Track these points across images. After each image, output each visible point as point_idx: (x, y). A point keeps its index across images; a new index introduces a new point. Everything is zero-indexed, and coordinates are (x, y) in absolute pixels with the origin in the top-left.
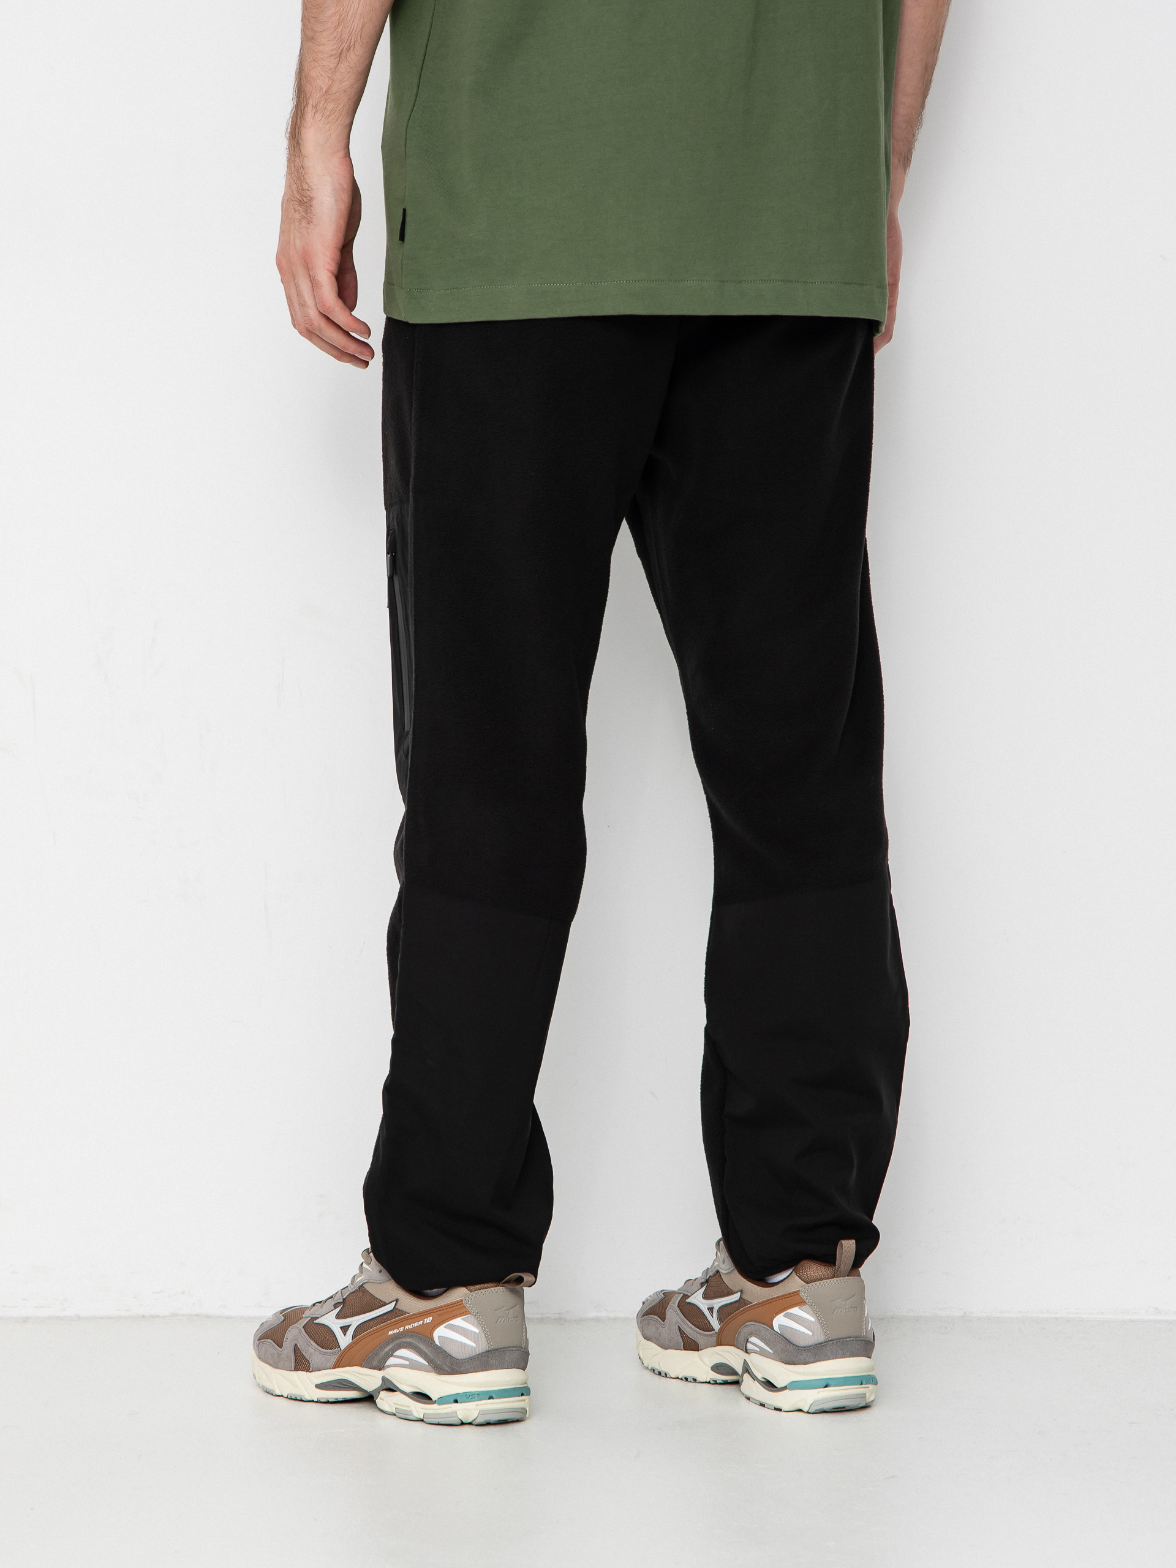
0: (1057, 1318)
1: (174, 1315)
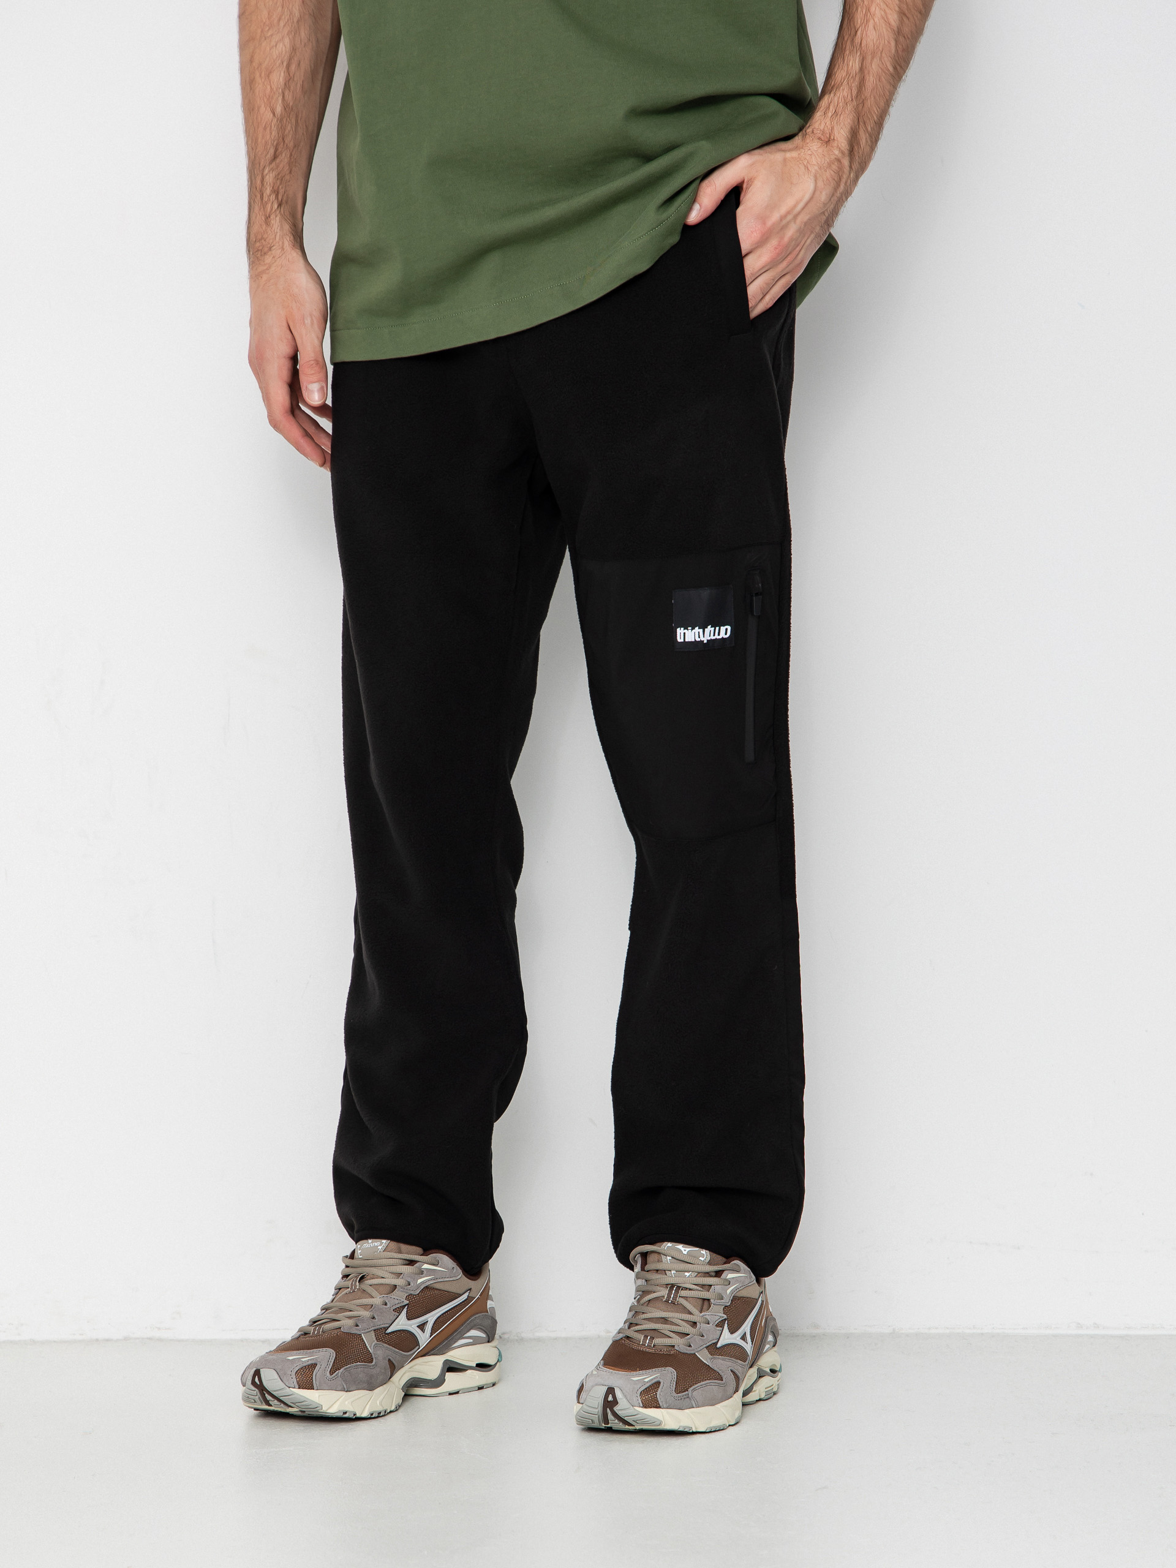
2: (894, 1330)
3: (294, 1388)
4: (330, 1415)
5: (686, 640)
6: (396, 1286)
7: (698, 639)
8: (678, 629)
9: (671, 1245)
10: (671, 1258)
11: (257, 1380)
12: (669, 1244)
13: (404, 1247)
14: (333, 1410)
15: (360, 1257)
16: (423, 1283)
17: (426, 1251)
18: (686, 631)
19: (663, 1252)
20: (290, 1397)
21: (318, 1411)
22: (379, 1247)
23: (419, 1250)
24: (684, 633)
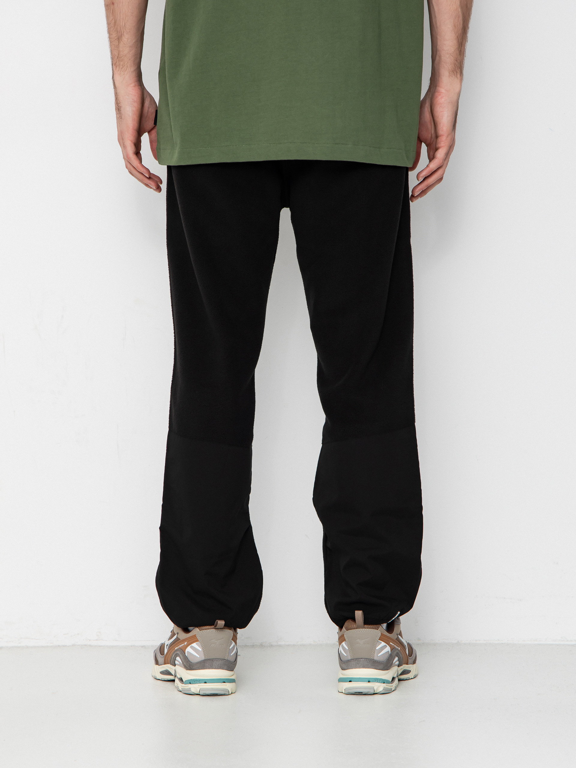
0: (502, 643)
1: (73, 645)
2: (458, 641)
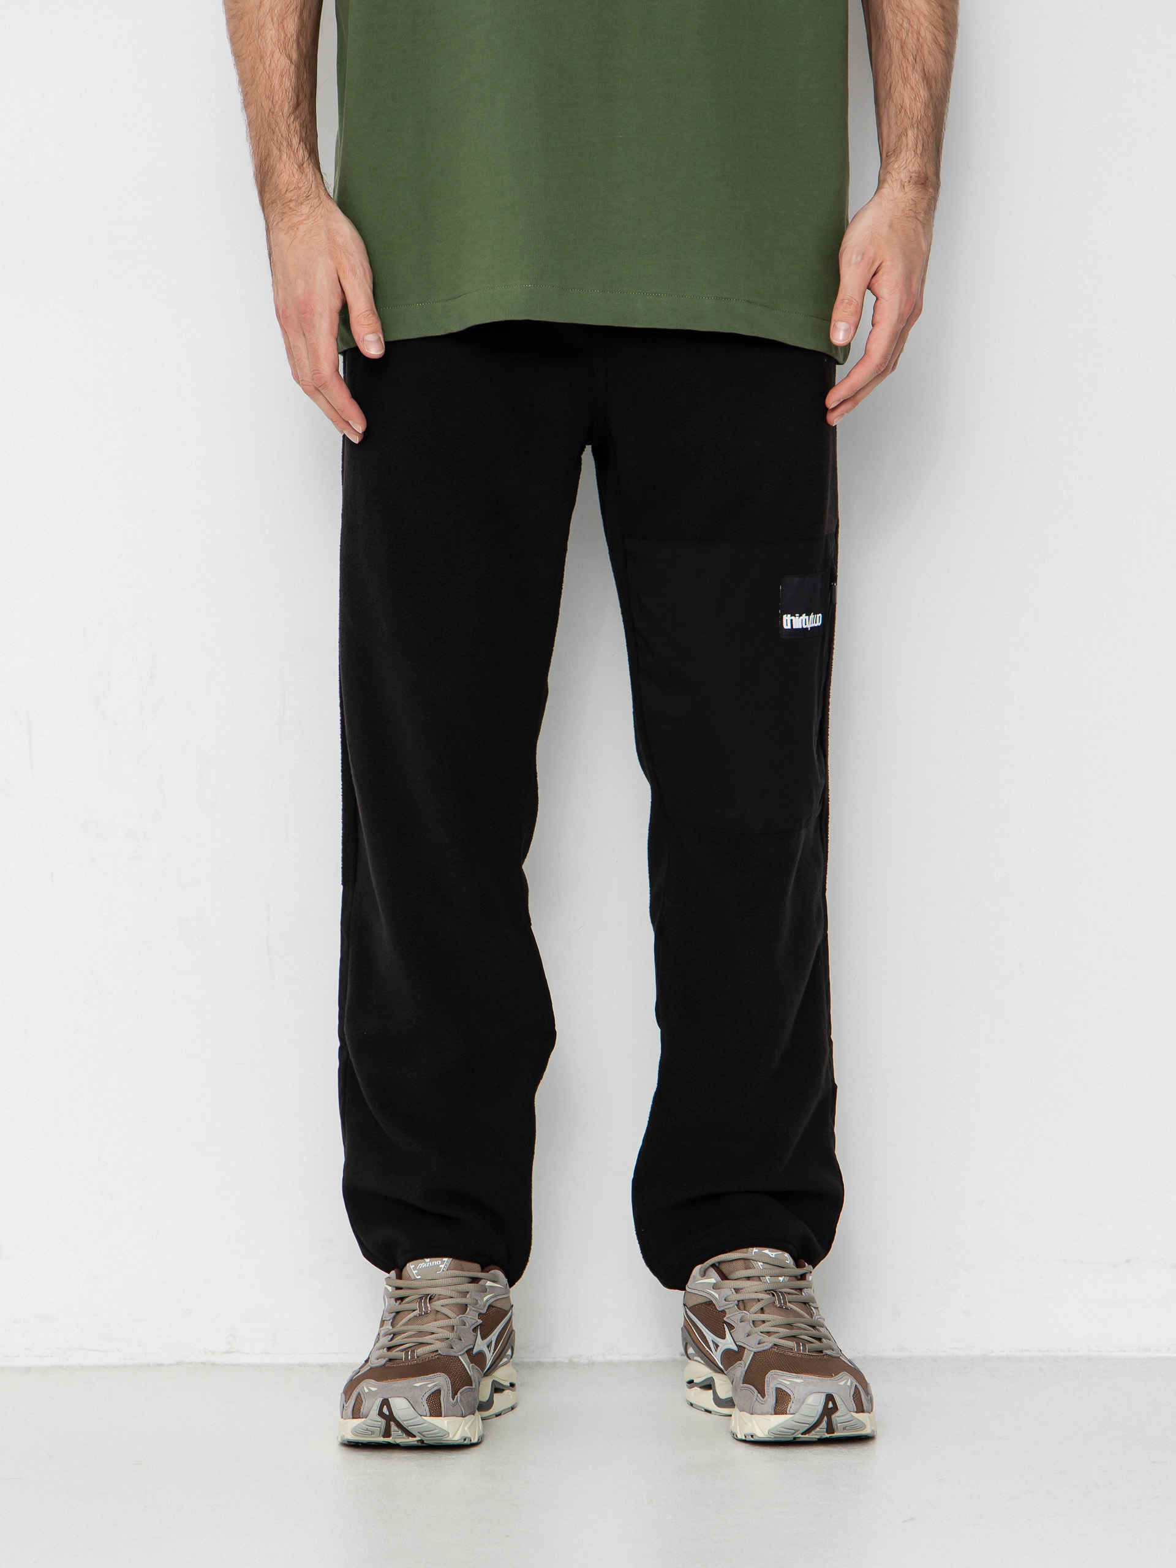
3: (426, 1416)
4: (456, 1443)
5: (794, 627)
6: (466, 1305)
7: (805, 627)
8: (785, 616)
9: (757, 1250)
10: (762, 1264)
11: (385, 1410)
12: (755, 1250)
13: (466, 1264)
14: (455, 1437)
15: (419, 1277)
16: (487, 1301)
17: (484, 1268)
18: (793, 618)
19: (753, 1258)
20: (420, 1426)
21: (441, 1440)
22: (441, 1266)
23: (477, 1266)
24: (792, 620)
